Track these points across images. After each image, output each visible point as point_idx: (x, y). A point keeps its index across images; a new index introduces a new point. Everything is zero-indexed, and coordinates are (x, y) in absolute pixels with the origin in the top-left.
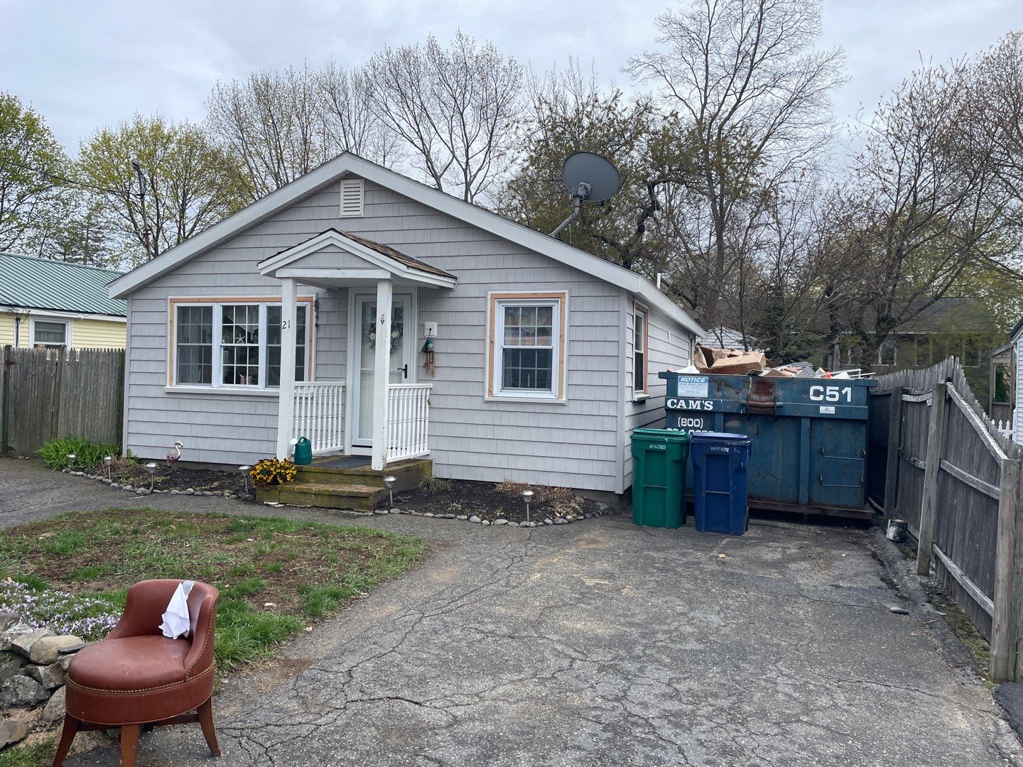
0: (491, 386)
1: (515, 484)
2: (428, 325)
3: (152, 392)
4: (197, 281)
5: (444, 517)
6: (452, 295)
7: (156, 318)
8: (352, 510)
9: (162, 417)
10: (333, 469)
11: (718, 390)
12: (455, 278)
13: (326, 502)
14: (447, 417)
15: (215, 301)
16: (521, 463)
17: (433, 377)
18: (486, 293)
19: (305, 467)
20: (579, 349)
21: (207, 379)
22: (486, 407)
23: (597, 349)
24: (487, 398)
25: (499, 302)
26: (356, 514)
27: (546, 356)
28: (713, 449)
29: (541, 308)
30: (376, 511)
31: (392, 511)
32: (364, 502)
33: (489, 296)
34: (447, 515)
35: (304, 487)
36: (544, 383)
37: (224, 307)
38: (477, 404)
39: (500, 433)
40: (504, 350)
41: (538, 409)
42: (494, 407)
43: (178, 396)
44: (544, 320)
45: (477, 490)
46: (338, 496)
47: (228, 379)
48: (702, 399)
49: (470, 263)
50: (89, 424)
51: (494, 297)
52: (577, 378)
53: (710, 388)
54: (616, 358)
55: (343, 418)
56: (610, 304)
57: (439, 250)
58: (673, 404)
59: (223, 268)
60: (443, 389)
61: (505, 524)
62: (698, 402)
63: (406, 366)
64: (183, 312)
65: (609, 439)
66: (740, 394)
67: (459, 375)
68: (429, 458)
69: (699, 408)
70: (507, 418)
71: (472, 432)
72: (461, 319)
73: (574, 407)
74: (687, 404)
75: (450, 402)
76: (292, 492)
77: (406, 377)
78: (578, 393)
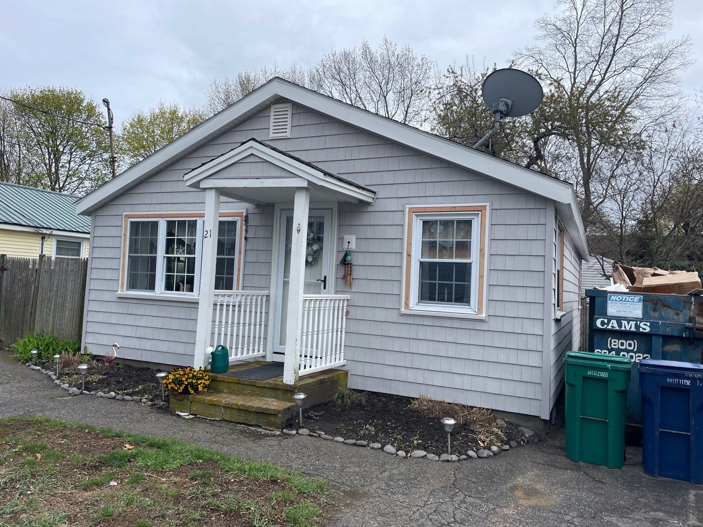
0: (407, 298)
1: (431, 401)
2: (347, 238)
3: (107, 296)
4: (147, 199)
5: (355, 444)
6: (370, 209)
7: (113, 232)
8: (260, 427)
9: (114, 319)
10: (246, 379)
11: (654, 310)
12: (374, 193)
13: (235, 416)
14: (364, 328)
15: (160, 216)
16: (438, 380)
17: (351, 288)
18: (404, 207)
19: (220, 376)
20: (499, 263)
21: (151, 286)
22: (401, 320)
23: (521, 263)
24: (403, 310)
25: (417, 216)
26: (263, 431)
27: (464, 271)
28: (669, 380)
29: (459, 222)
30: (285, 431)
31: (301, 431)
32: (272, 419)
33: (407, 210)
34: (359, 442)
35: (214, 398)
36: (462, 297)
37: (168, 222)
38: (393, 316)
39: (416, 347)
40: (421, 263)
41: (456, 324)
42: (410, 320)
43: (128, 301)
44: (462, 234)
45: (392, 405)
46: (246, 411)
47: (169, 287)
48: (636, 320)
49: (388, 178)
50: (58, 323)
51: (412, 211)
52: (498, 294)
53: (645, 308)
54: (542, 274)
55: (266, 326)
56: (535, 217)
57: (359, 166)
58: (603, 323)
59: (169, 187)
60: (359, 300)
61: (423, 457)
62: (633, 323)
63: (325, 277)
64: (135, 226)
65: (534, 360)
66: (681, 316)
67: (375, 288)
68: (345, 368)
69: (633, 329)
70: (422, 333)
71: (388, 344)
72: (379, 232)
73: (494, 324)
74: (620, 325)
75: (368, 314)
76: (203, 403)
77: (325, 288)
78: (499, 310)
